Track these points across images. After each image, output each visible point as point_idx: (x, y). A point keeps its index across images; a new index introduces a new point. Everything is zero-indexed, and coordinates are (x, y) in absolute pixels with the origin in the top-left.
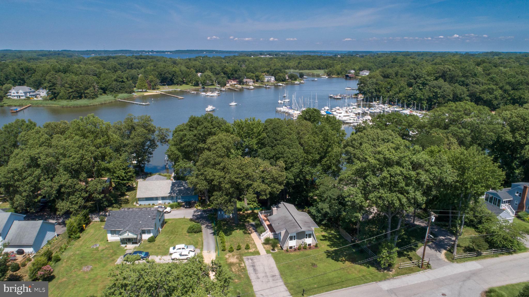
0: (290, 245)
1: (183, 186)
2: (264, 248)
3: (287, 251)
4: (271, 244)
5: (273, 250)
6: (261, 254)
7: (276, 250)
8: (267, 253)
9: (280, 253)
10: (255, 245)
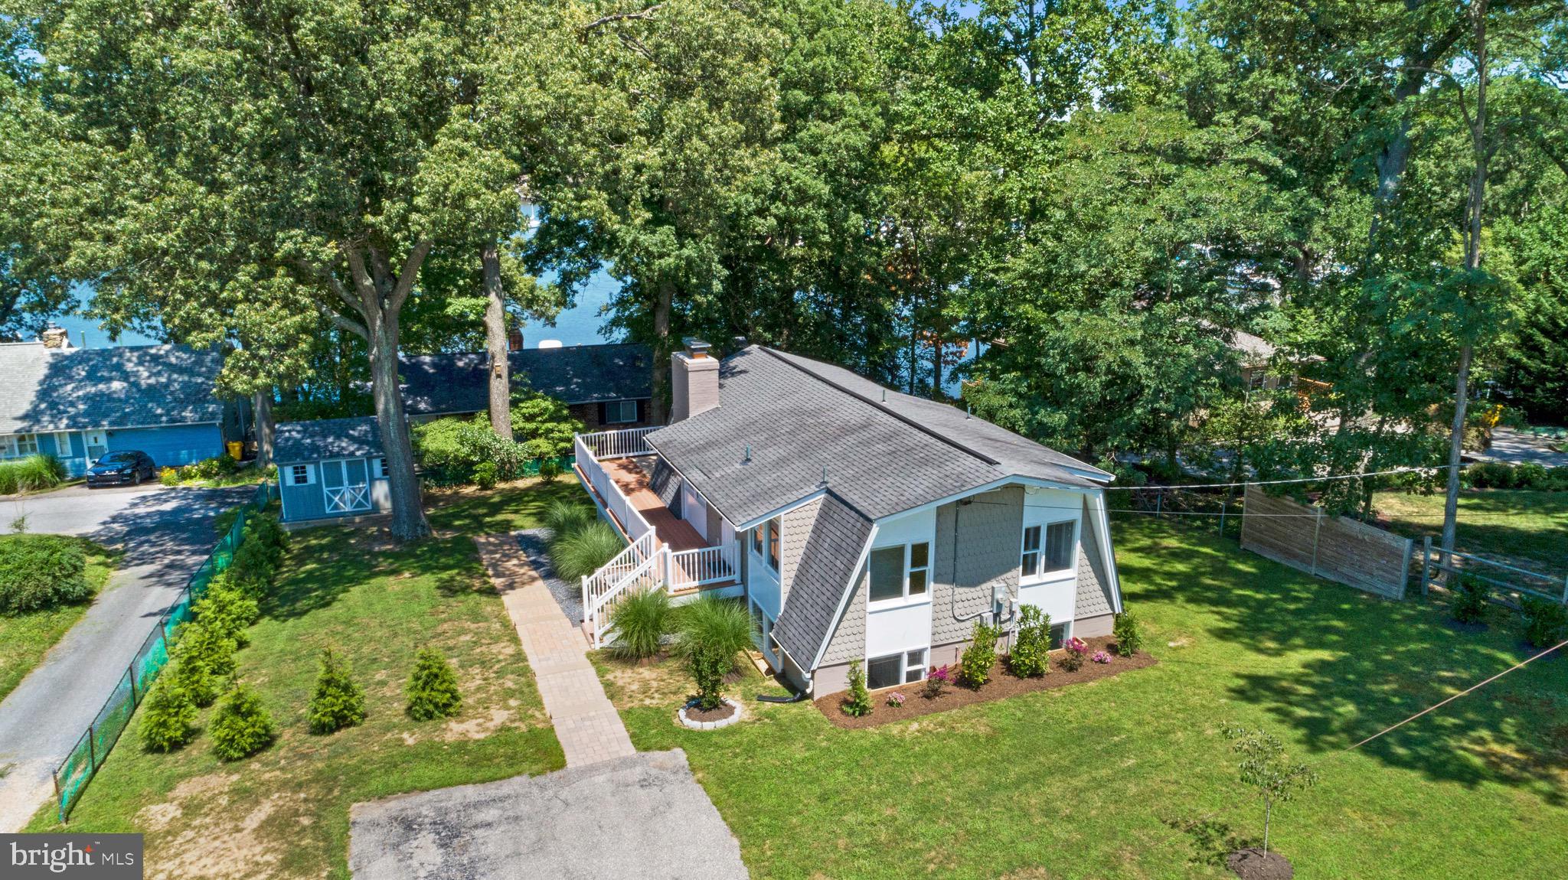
0: (877, 649)
1: (125, 376)
2: (613, 692)
3: (852, 705)
4: (679, 653)
5: (706, 704)
6: (573, 760)
7: (739, 706)
8: (641, 742)
9: (783, 735)
10: (525, 672)
